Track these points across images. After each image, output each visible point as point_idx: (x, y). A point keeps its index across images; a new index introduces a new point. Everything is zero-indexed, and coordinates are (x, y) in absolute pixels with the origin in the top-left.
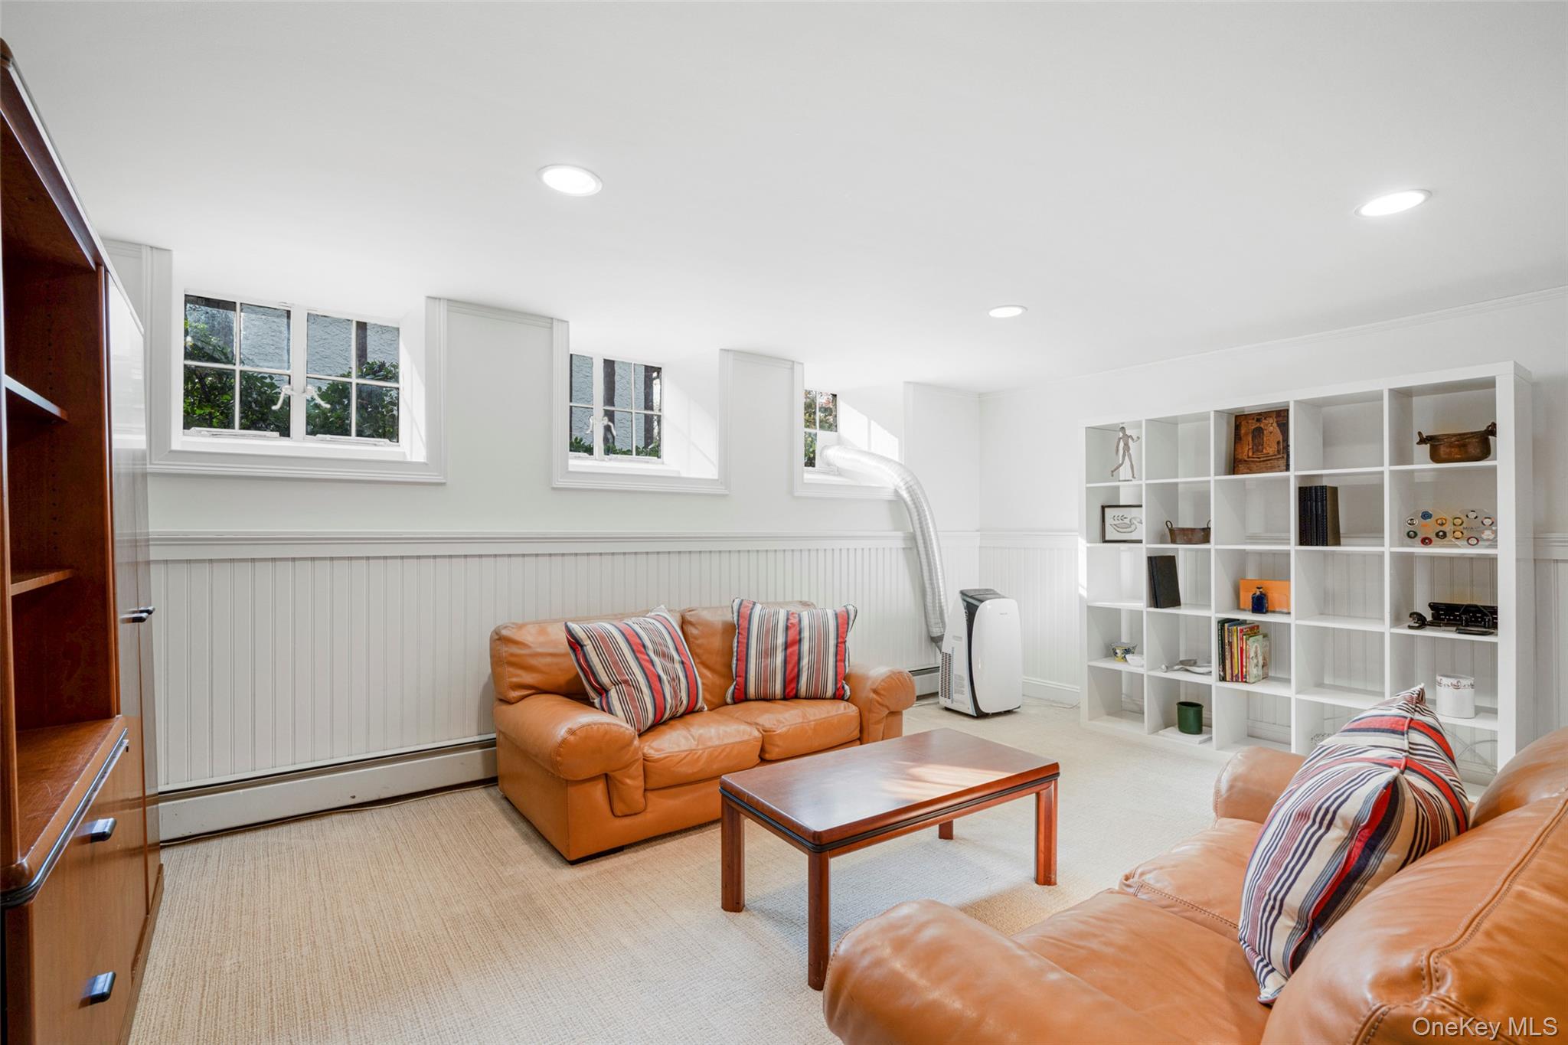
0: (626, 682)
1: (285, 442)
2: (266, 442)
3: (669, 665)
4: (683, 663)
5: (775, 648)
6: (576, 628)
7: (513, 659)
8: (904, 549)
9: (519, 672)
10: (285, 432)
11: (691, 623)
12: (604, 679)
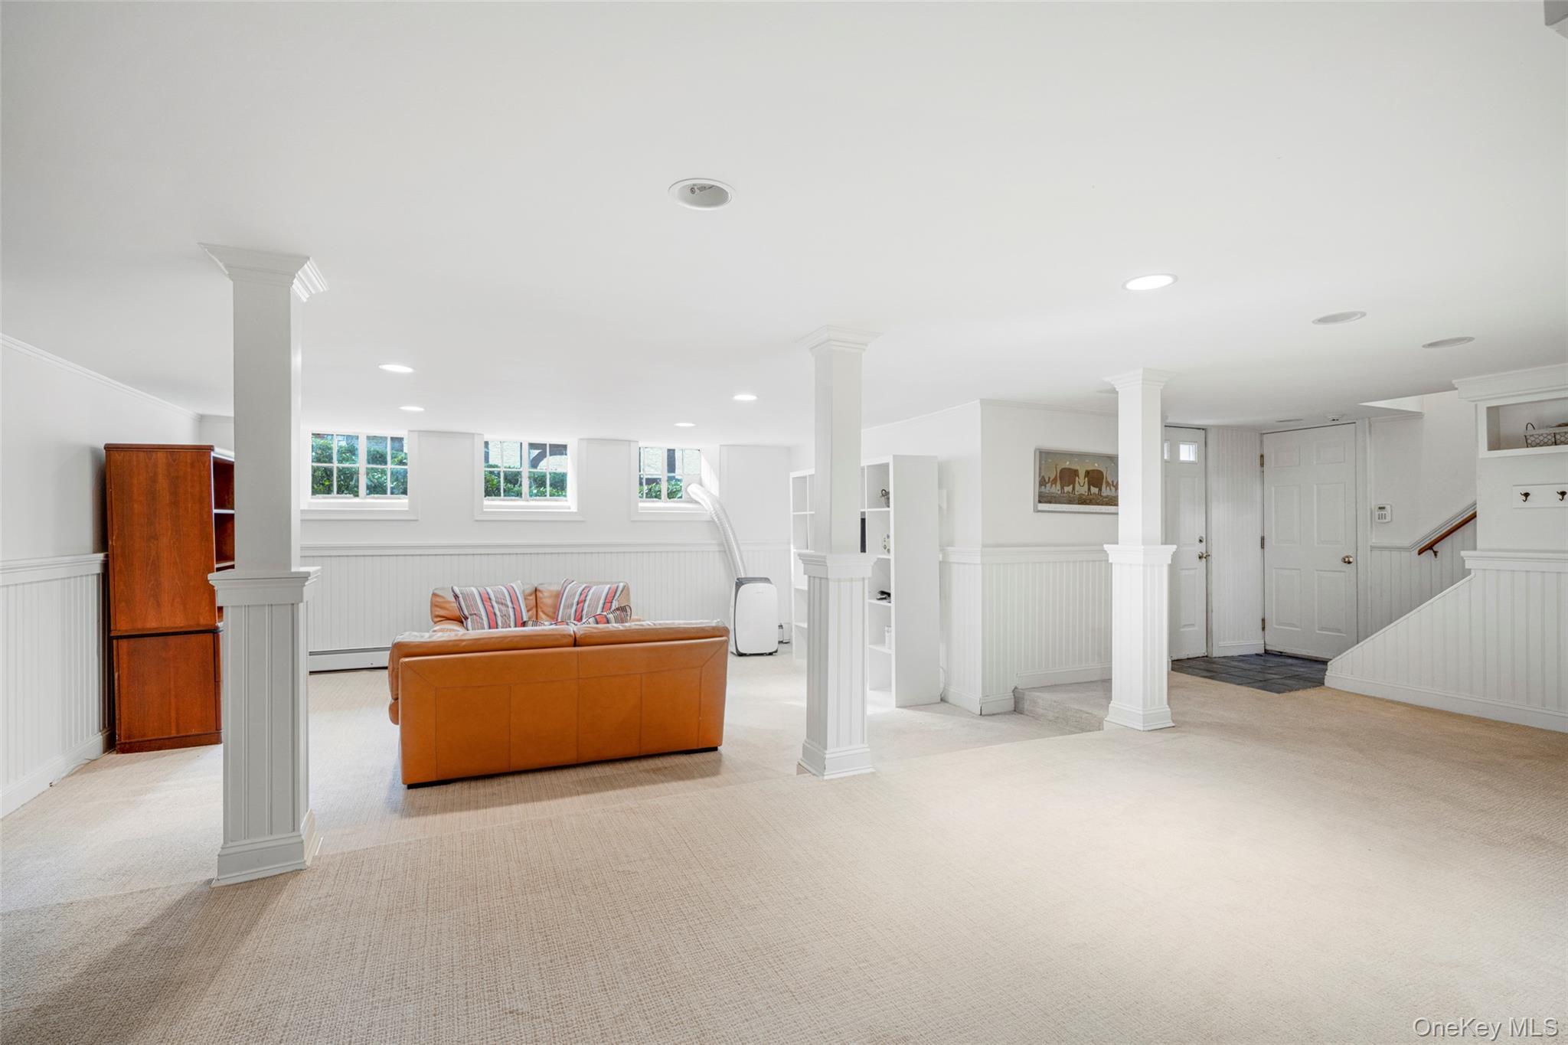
0: (475, 614)
1: (356, 500)
2: (346, 501)
3: (503, 608)
4: (514, 608)
5: (572, 604)
6: (457, 590)
7: (437, 604)
8: (719, 551)
9: (439, 609)
10: (356, 495)
11: (540, 591)
12: (466, 613)
